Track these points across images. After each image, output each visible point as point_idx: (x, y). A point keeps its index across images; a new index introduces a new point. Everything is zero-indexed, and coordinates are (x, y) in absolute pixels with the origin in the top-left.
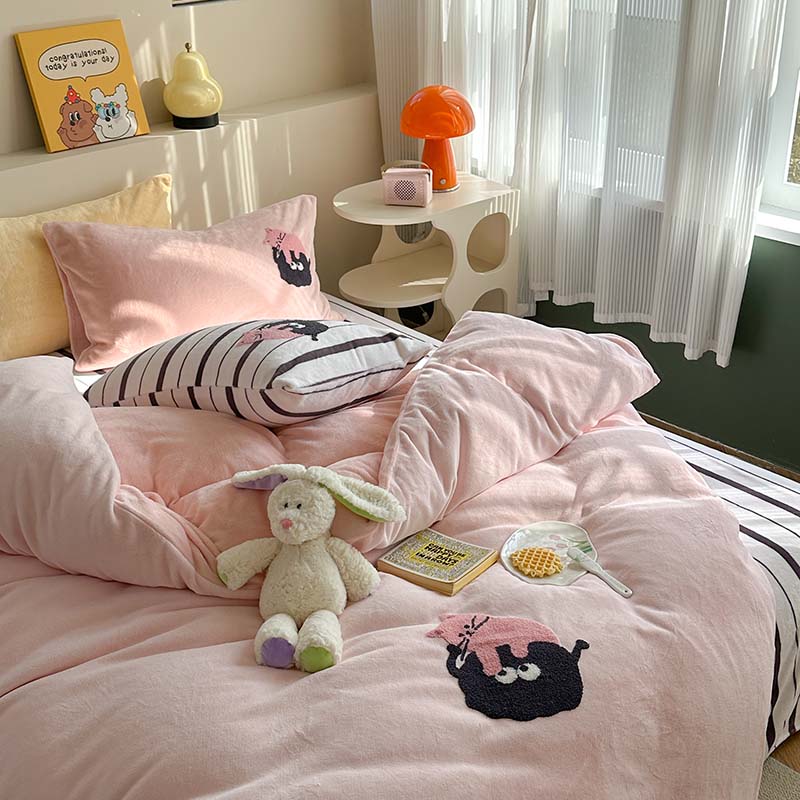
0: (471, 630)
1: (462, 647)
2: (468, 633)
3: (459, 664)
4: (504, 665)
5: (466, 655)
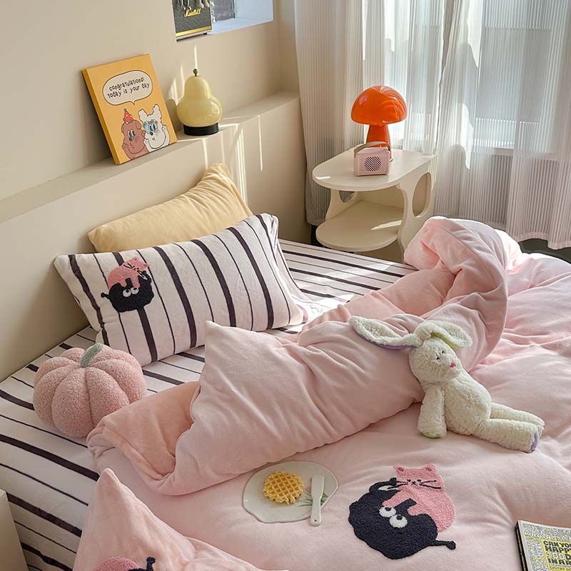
2: (414, 482)
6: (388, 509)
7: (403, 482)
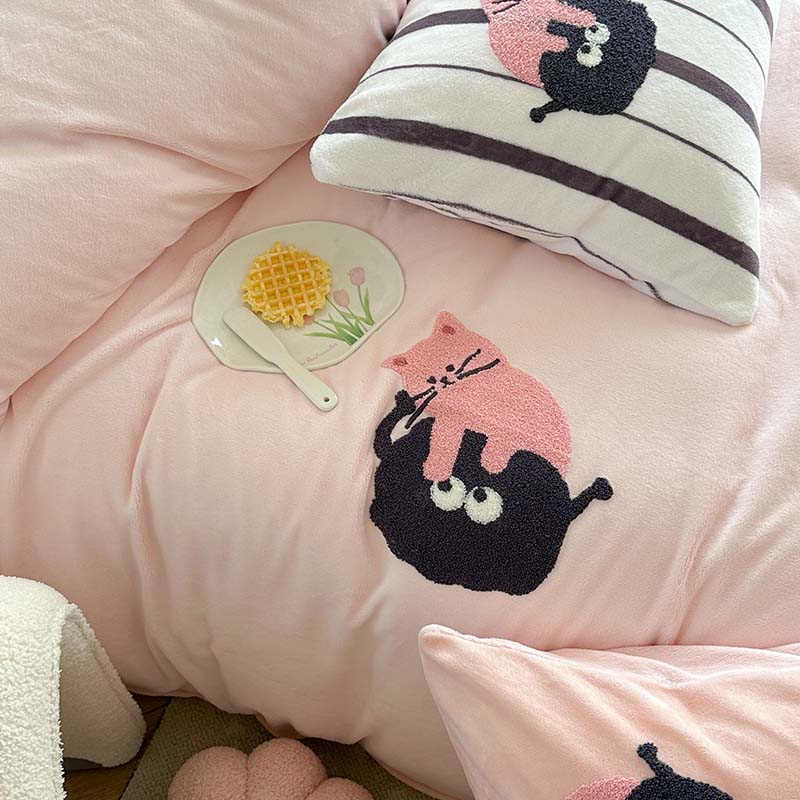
0: (451, 377)
2: (444, 380)
4: (457, 472)
5: (418, 420)
6: (445, 486)
7: (425, 394)
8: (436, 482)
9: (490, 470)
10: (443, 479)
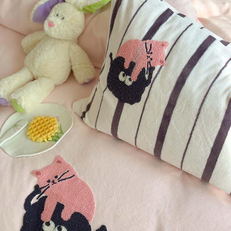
0: (56, 181)
1: (42, 190)
2: (53, 181)
3: (34, 201)
6: (48, 224)
7: (45, 187)
8: (45, 222)
9: (64, 219)
10: (47, 221)
